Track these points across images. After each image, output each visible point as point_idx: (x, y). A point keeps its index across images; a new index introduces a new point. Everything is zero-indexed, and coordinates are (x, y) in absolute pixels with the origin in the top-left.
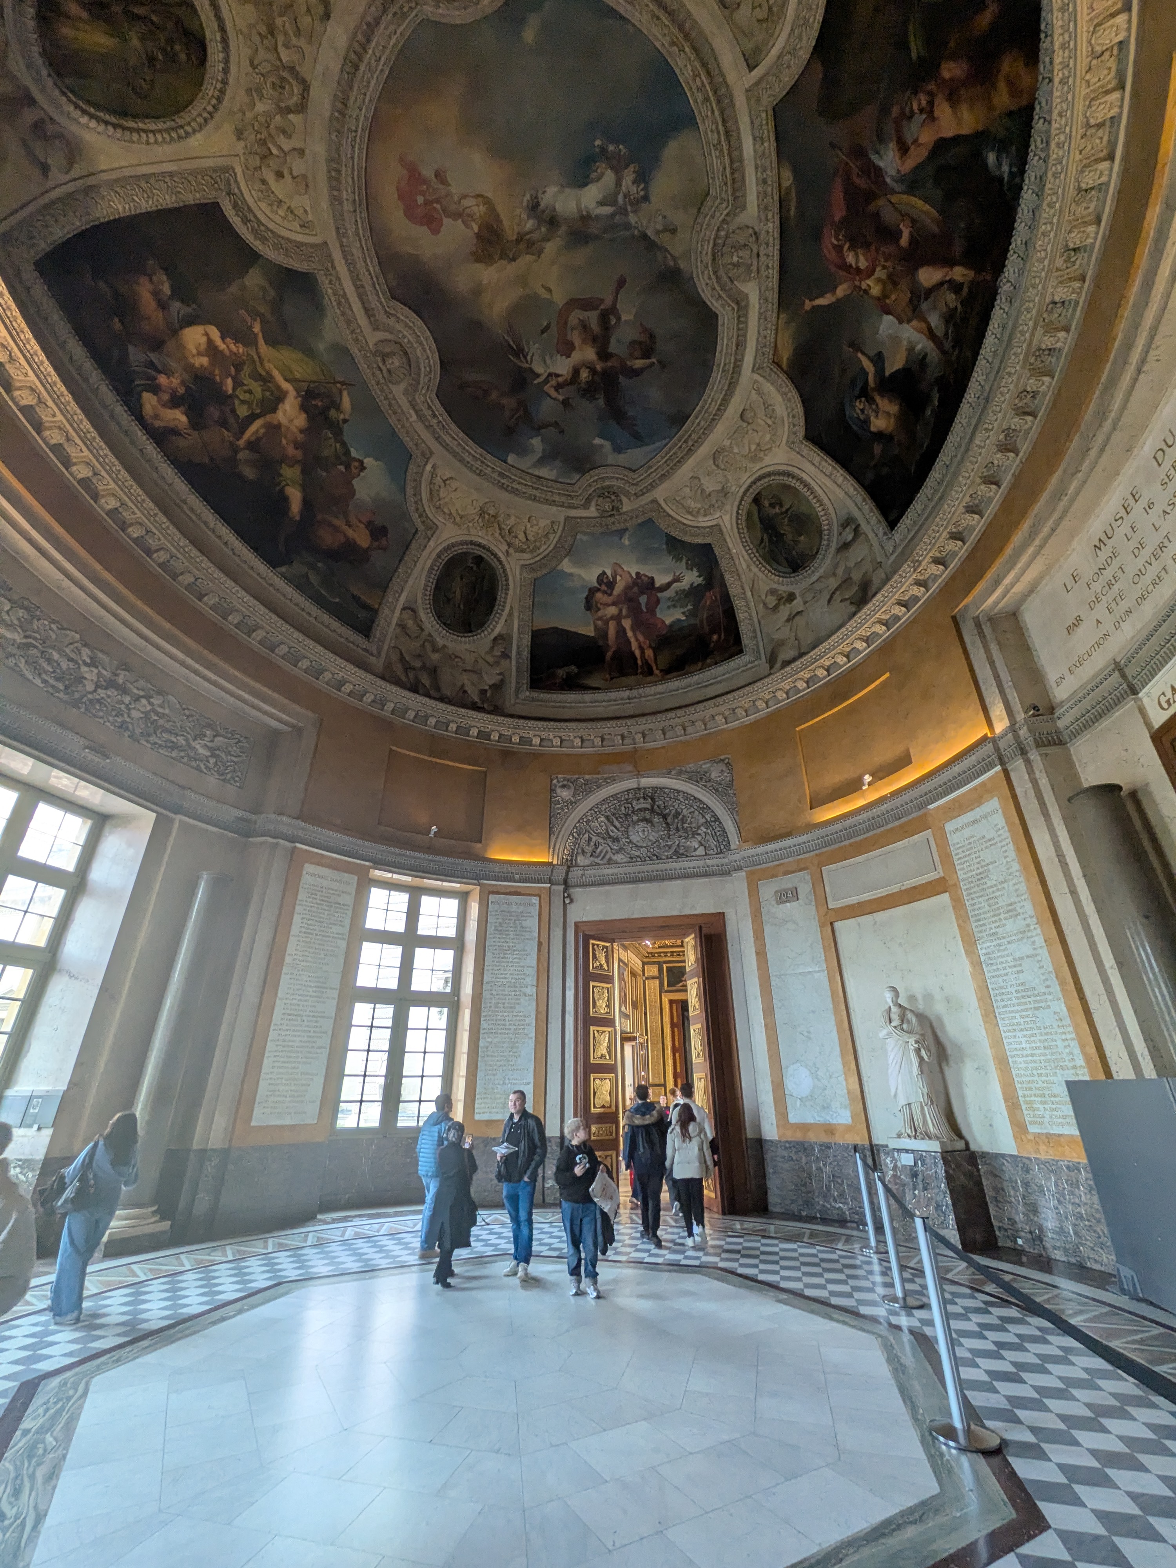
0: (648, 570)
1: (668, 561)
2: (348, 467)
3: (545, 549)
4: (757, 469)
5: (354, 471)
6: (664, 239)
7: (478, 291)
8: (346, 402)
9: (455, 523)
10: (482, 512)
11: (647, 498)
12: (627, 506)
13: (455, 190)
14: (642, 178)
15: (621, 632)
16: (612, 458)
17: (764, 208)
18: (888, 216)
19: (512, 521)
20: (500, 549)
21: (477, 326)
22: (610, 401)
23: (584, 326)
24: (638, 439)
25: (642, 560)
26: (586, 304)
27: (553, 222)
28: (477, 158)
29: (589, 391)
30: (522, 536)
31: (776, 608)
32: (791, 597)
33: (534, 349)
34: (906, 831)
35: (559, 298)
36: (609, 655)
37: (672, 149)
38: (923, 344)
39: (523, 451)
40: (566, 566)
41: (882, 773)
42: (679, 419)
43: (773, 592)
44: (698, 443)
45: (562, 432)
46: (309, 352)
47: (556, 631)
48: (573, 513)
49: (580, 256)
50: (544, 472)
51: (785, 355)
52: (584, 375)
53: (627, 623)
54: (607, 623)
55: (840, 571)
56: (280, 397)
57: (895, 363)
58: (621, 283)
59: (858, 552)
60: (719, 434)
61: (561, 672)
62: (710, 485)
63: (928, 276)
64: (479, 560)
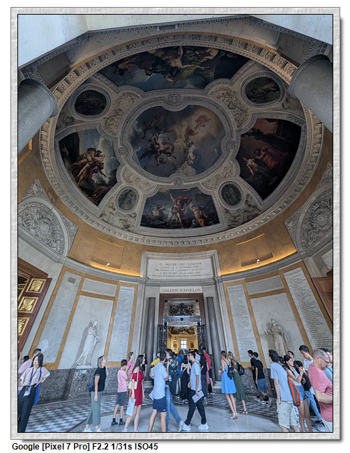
0: (105, 166)
1: (109, 171)
2: (150, 70)
3: (106, 131)
4: (137, 189)
5: (148, 72)
6: (182, 168)
7: (182, 126)
8: (170, 80)
9: (118, 100)
10: (120, 110)
11: (125, 162)
12: (122, 156)
13: (201, 128)
14: (192, 165)
15: (84, 164)
16: (136, 151)
17: (185, 186)
18: (184, 206)
19: (116, 120)
20: (106, 116)
21: (174, 123)
22: (150, 151)
23: (168, 148)
24: (140, 158)
25: (108, 164)
26: (173, 150)
27: (189, 146)
28: (204, 134)
29: (152, 146)
30: (111, 123)
31: (110, 207)
32: (114, 209)
33: (165, 135)
34: (111, 282)
35: (175, 144)
36: (76, 164)
37: (195, 170)
38: (169, 217)
39: (138, 126)
40: (101, 139)
41: (112, 266)
42: (145, 168)
43: (113, 204)
44: (141, 173)
45: (143, 138)
46: (188, 77)
47: (78, 140)
48: (119, 140)
49: (182, 151)
50: (132, 131)
51: (161, 191)
52: (157, 146)
53: (87, 165)
54: (85, 158)
55: (126, 218)
56: (183, 63)
57: (165, 212)
58: (175, 158)
59: (132, 220)
60: (143, 178)
61: (65, 150)
62: (131, 178)
63: (178, 215)
64: (103, 108)
